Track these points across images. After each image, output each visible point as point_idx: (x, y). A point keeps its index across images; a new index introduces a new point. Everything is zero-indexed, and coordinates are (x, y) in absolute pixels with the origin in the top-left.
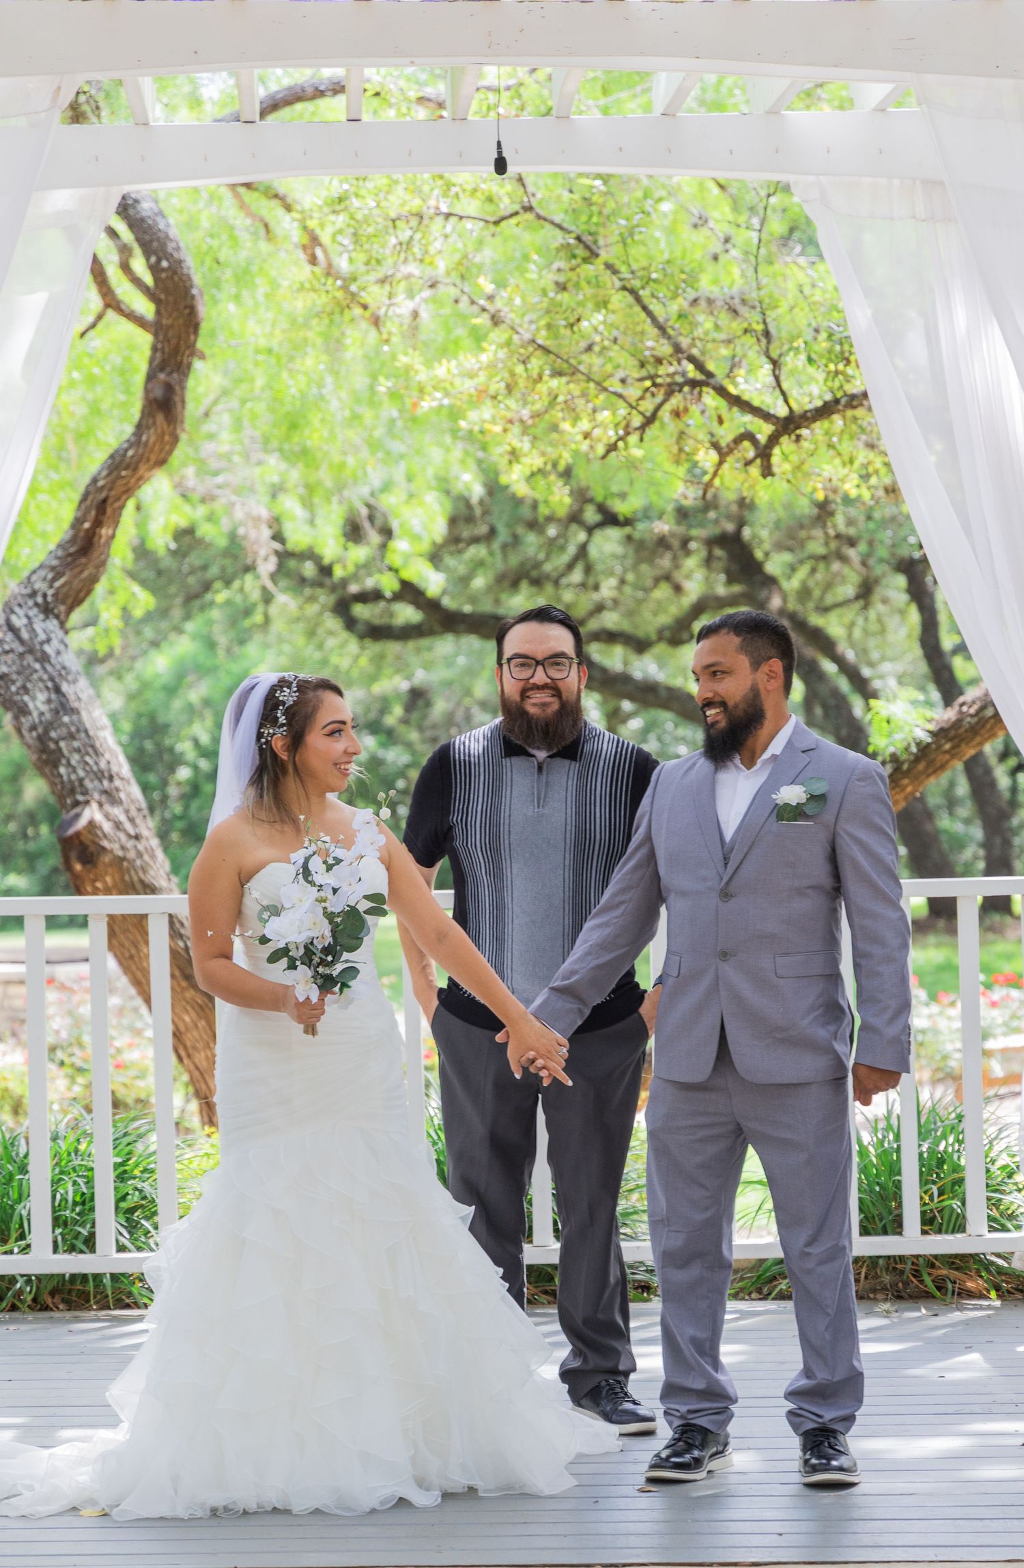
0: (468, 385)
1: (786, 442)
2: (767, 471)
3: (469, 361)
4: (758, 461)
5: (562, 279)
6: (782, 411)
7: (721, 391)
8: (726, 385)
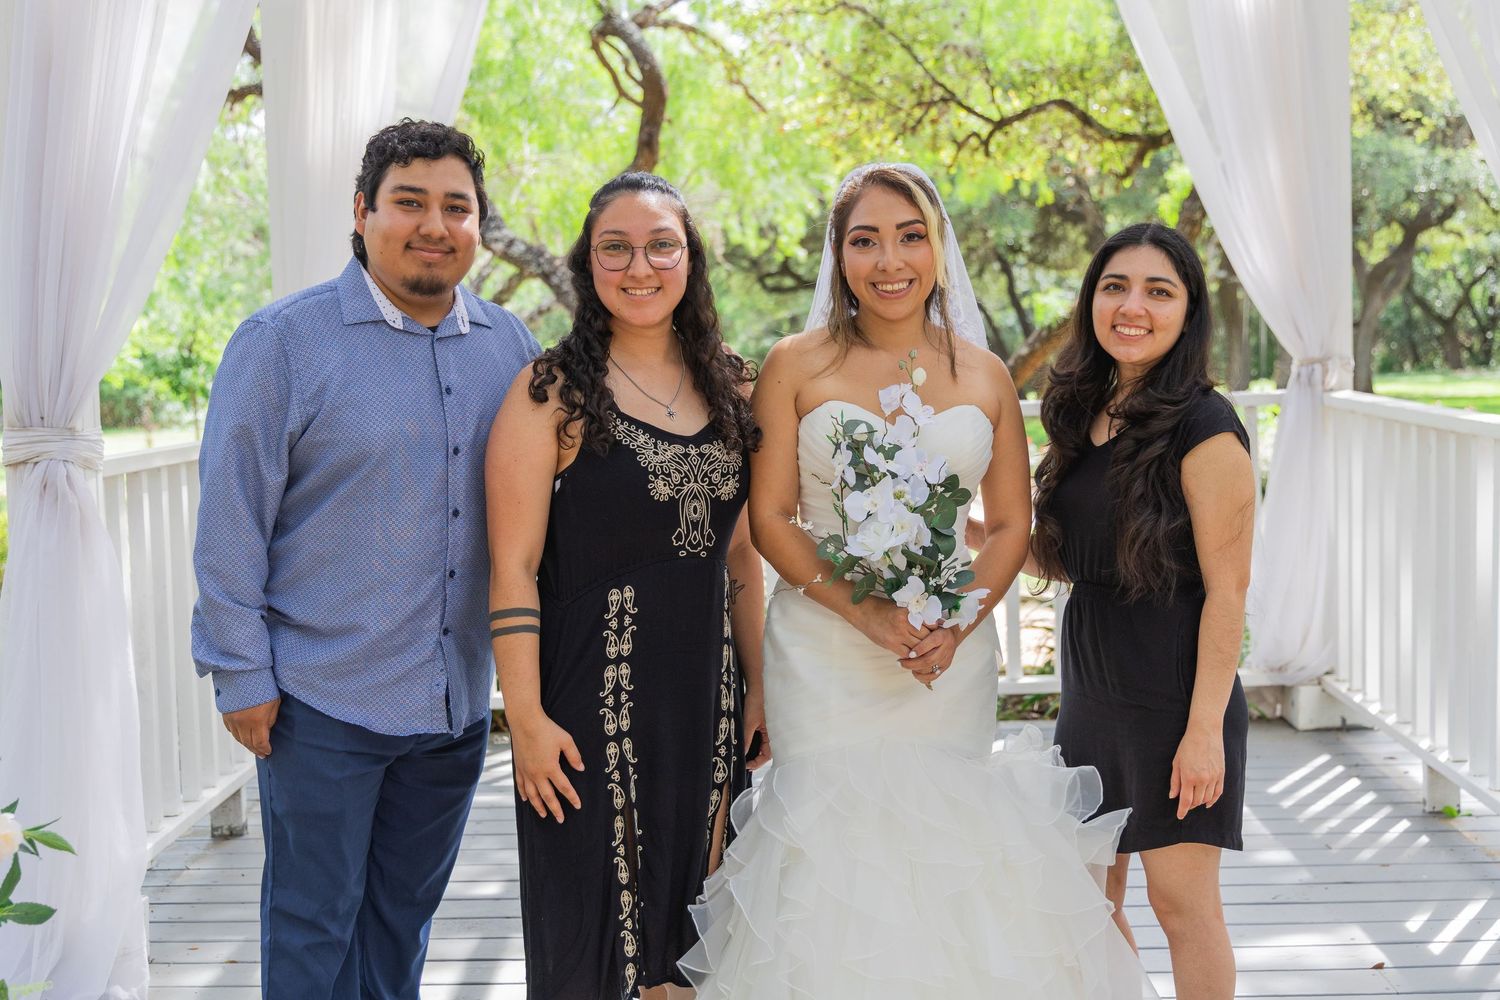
0: (810, 119)
1: (999, 137)
2: (987, 154)
3: (811, 103)
4: (982, 149)
5: (864, 46)
6: (996, 117)
7: (960, 104)
8: (965, 102)
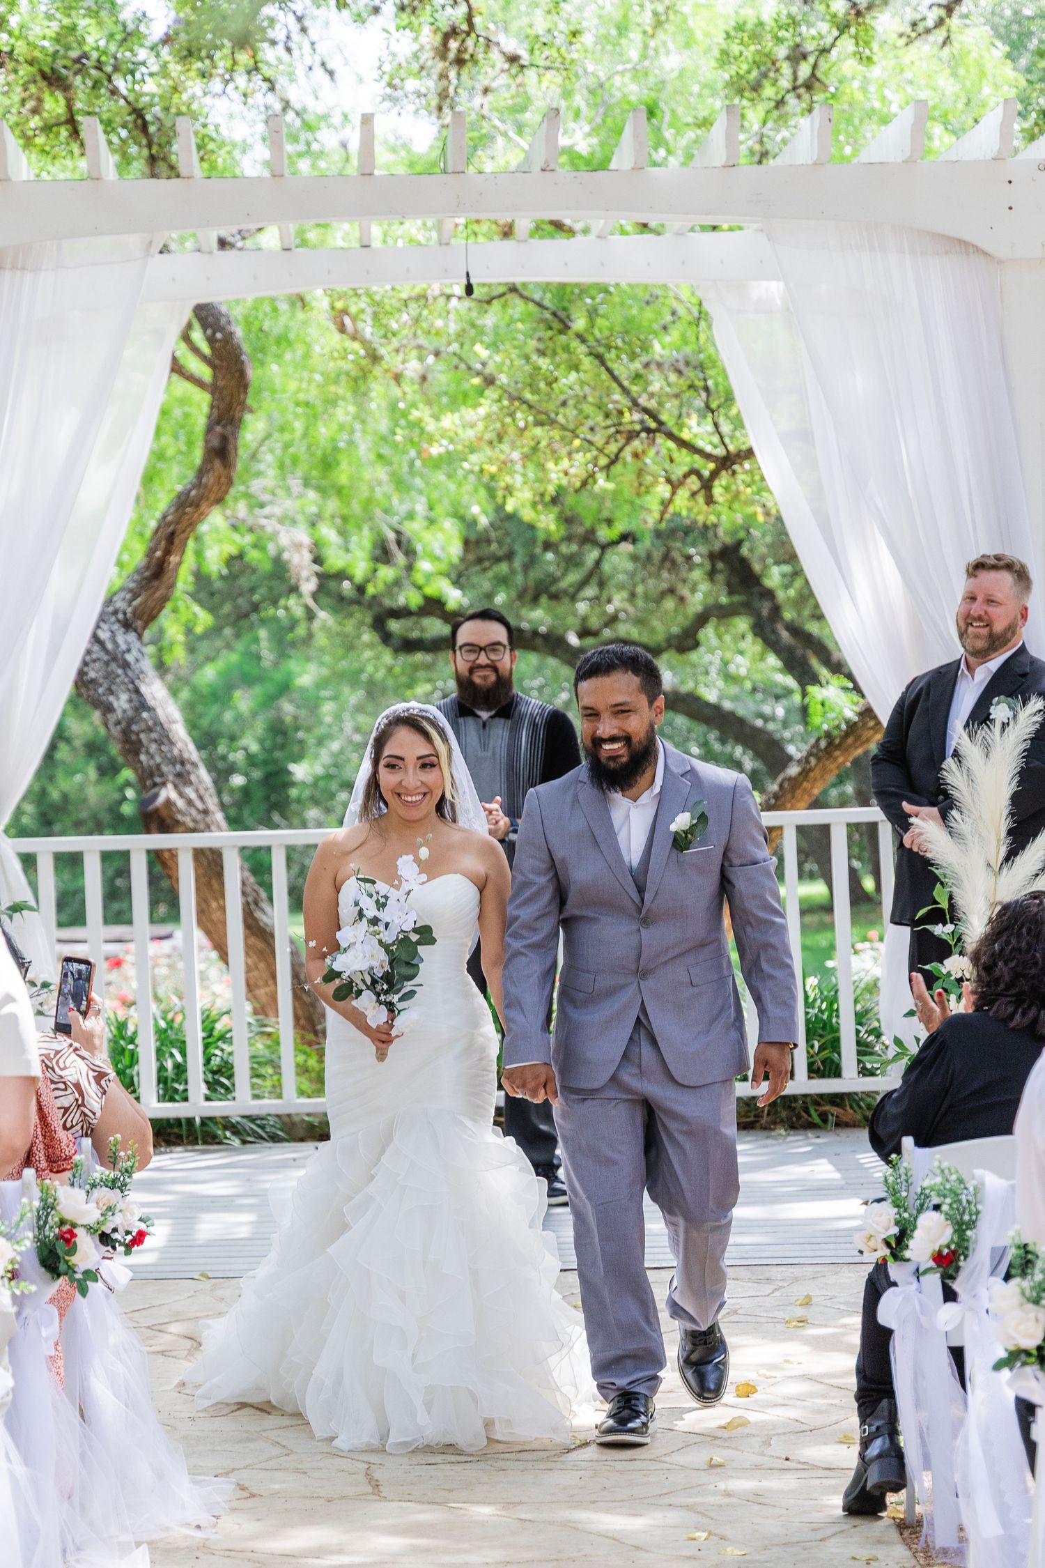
0: (470, 434)
1: (725, 477)
3: (469, 414)
4: (703, 492)
5: (541, 346)
6: (720, 452)
7: (670, 436)
8: (675, 431)
